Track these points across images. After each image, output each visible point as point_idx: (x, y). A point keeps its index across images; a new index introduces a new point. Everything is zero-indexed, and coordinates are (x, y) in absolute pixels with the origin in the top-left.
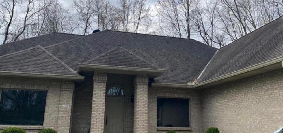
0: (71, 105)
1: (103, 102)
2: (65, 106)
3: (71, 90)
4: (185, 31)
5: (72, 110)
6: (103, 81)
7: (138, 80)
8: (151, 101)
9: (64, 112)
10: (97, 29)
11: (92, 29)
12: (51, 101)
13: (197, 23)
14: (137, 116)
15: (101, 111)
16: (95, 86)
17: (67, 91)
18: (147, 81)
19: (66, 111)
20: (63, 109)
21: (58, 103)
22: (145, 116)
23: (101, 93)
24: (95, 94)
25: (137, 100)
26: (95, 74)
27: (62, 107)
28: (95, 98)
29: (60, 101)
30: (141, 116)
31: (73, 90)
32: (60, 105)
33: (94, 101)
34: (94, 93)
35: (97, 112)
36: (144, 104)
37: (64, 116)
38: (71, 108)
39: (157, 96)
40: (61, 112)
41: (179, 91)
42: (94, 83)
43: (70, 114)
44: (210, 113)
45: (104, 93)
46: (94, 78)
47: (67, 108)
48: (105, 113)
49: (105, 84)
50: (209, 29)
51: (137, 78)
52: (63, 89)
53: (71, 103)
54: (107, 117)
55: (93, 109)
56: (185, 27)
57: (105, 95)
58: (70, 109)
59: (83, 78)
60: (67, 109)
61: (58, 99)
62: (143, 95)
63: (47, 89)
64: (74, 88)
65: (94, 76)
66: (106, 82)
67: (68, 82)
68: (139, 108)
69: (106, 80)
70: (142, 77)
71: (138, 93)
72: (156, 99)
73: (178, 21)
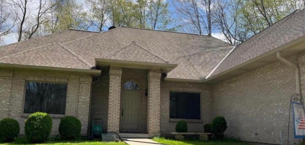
0: (89, 96)
1: (119, 94)
2: (84, 97)
3: (89, 83)
4: (206, 28)
5: (90, 101)
6: (118, 75)
7: (151, 74)
8: (164, 94)
9: (83, 103)
10: (112, 26)
11: (107, 27)
12: (71, 93)
13: (219, 19)
14: (150, 107)
15: (117, 102)
16: (111, 79)
17: (85, 84)
18: (160, 75)
19: (85, 102)
20: (82, 100)
21: (78, 94)
22: (158, 108)
23: (116, 86)
24: (111, 87)
25: (151, 93)
26: (111, 68)
27: (81, 99)
28: (111, 90)
29: (79, 93)
30: (153, 107)
31: (91, 83)
32: (79, 97)
33: (111, 93)
34: (110, 85)
35: (113, 103)
36: (157, 96)
37: (83, 106)
38: (89, 99)
39: (170, 90)
40: (80, 103)
41: (191, 86)
42: (110, 76)
43: (89, 105)
44: (220, 106)
45: (119, 86)
46: (110, 72)
47: (85, 99)
48: (121, 104)
49: (121, 77)
50: (232, 25)
51: (150, 73)
52: (82, 82)
53: (89, 95)
54: (123, 109)
55: (110, 100)
56: (206, 24)
57: (120, 87)
58: (89, 101)
59: (99, 72)
60: (86, 101)
61: (78, 91)
62: (156, 88)
63: (67, 82)
64: (91, 81)
65: (110, 70)
66: (121, 75)
67: (86, 75)
68: (152, 100)
69: (121, 73)
70: (155, 71)
71: (151, 86)
72: (169, 93)
73: (198, 17)
